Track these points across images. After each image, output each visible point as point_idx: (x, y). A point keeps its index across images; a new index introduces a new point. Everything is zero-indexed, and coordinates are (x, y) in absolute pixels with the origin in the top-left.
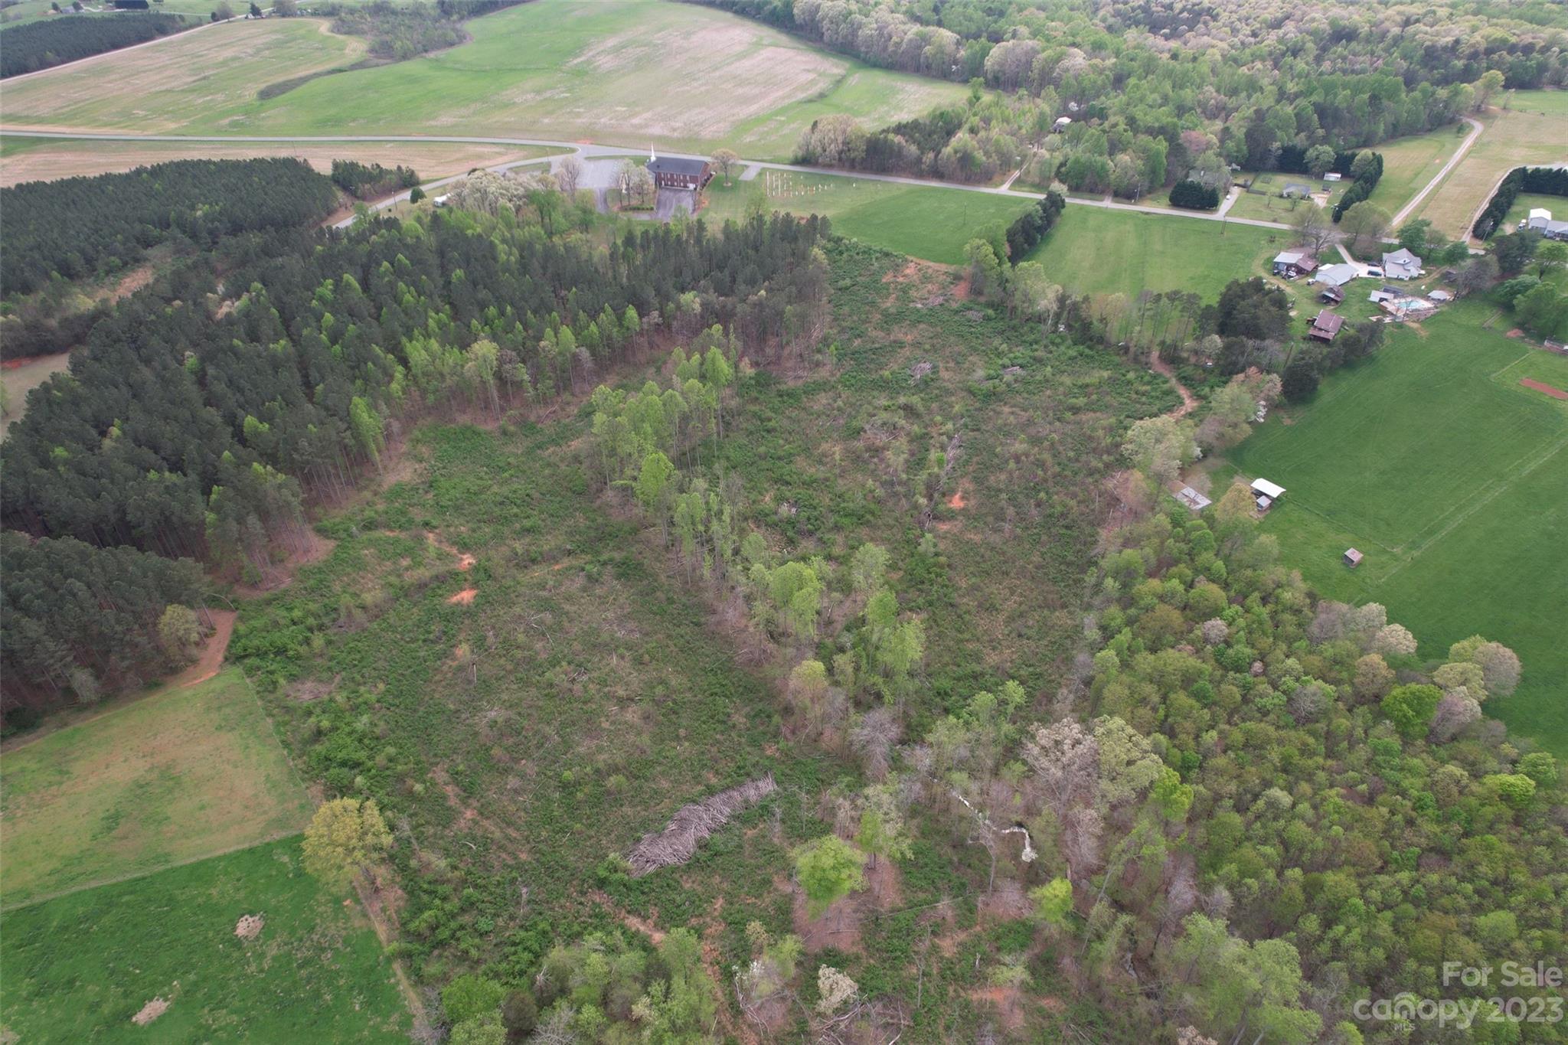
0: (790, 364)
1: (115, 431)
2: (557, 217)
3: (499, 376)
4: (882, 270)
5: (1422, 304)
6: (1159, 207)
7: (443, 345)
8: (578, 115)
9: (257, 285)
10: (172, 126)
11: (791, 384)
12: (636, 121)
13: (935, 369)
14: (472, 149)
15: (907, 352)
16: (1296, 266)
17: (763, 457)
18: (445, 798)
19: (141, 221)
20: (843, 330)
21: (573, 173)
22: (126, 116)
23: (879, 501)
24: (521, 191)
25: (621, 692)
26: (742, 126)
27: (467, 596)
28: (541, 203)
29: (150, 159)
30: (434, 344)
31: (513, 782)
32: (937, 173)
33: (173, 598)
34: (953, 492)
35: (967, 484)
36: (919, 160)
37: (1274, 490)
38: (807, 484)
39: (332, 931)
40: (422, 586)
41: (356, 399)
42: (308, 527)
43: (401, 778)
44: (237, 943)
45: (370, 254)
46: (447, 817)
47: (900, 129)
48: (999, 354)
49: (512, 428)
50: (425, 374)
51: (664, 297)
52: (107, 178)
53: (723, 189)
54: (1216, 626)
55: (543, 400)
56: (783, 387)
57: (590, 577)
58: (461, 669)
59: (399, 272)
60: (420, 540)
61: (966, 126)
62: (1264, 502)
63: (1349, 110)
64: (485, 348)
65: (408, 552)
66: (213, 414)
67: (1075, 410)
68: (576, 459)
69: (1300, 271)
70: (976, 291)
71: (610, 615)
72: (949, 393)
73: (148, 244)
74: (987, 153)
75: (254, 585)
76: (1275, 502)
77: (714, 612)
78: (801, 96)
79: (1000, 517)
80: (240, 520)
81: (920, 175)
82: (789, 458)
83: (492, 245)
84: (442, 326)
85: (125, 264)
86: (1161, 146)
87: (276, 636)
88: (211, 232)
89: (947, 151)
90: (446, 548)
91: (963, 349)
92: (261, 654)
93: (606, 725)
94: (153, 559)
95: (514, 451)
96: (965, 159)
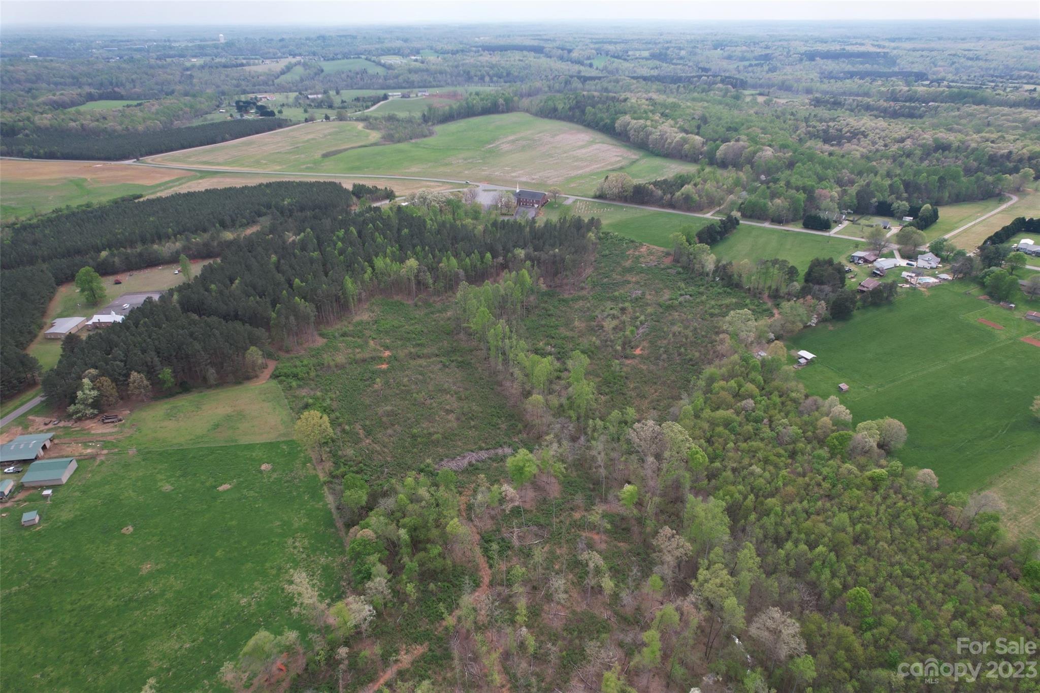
0: (568, 287)
1: (237, 281)
2: (461, 212)
3: (417, 276)
4: (628, 248)
5: (932, 280)
6: (797, 228)
7: (392, 261)
8: (484, 170)
9: (309, 230)
10: (278, 168)
11: (566, 296)
12: (513, 174)
13: (643, 294)
14: (425, 183)
15: (631, 286)
16: (863, 258)
17: (543, 326)
18: (358, 434)
19: (258, 204)
20: (600, 274)
21: (474, 195)
22: (258, 163)
23: (596, 347)
24: (444, 199)
25: (447, 407)
26: (570, 180)
27: (384, 366)
28: (452, 205)
29: (265, 181)
30: (388, 260)
31: (390, 431)
32: (672, 205)
33: (254, 344)
34: (637, 347)
35: (645, 344)
36: (662, 198)
37: (809, 356)
38: (564, 339)
39: (300, 473)
40: (364, 361)
41: (347, 277)
42: (315, 333)
43: (340, 425)
44: (261, 472)
45: (364, 221)
46: (357, 441)
47: (656, 184)
48: (679, 289)
49: (420, 303)
50: (381, 273)
51: (506, 250)
52: (246, 188)
53: (554, 208)
54: (750, 403)
55: (437, 293)
56: (561, 297)
57: (444, 366)
58: (376, 391)
59: (376, 228)
60: (367, 343)
61: (692, 183)
62: (802, 361)
63: (925, 185)
64: (412, 263)
65: (360, 347)
66: (280, 277)
67: (712, 315)
68: (449, 319)
69: (866, 261)
70: (676, 261)
71: (450, 381)
72: (647, 305)
73: (260, 215)
74: (699, 196)
75: (288, 352)
76: (810, 362)
77: (501, 385)
78: (610, 167)
79: (657, 358)
80: (287, 318)
81: (663, 206)
82: (556, 327)
83: (425, 221)
84: (393, 252)
85: (248, 223)
86: (802, 196)
87: (294, 370)
88: (290, 210)
89: (678, 194)
90: (378, 347)
91: (661, 286)
92: (287, 376)
93: (438, 419)
94: (248, 326)
95: (419, 314)
96: (687, 198)
